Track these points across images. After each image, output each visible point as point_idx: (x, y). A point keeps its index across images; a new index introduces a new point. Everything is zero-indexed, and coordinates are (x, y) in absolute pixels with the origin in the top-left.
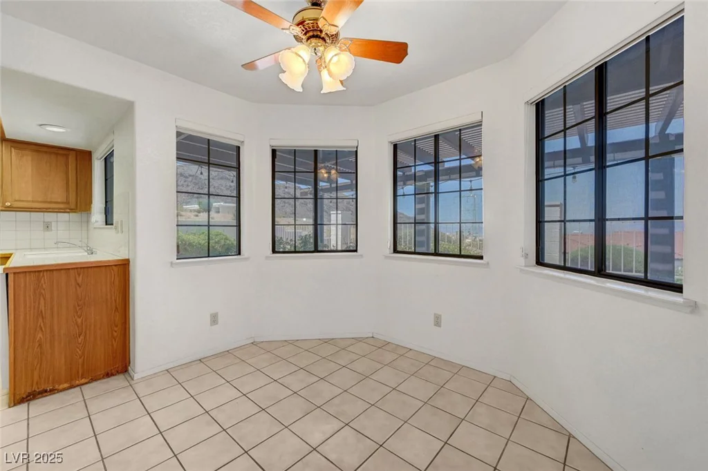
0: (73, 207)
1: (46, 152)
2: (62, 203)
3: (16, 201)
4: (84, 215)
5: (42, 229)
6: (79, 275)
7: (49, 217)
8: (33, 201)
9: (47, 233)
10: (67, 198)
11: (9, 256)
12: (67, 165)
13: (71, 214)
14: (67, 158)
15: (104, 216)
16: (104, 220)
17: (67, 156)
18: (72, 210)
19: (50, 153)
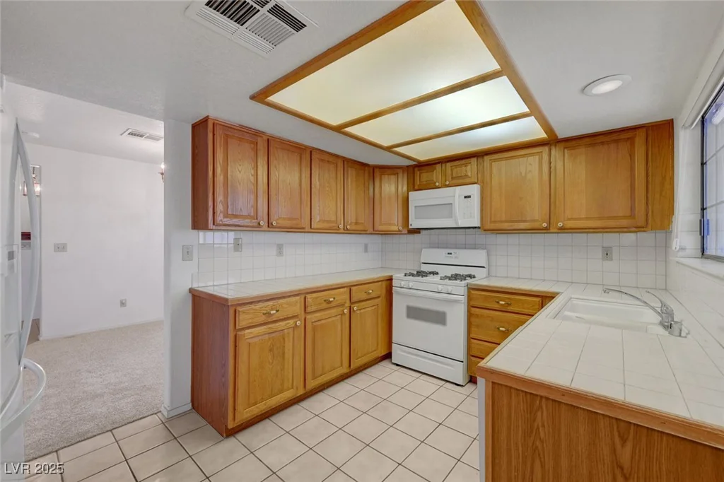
0: (641, 222)
1: (603, 143)
2: (625, 217)
3: (569, 219)
4: (660, 235)
5: (601, 256)
6: (624, 441)
7: (610, 239)
8: (587, 219)
9: (608, 264)
10: (632, 209)
11: (553, 296)
12: (632, 156)
13: (639, 234)
14: (633, 144)
15: (699, 237)
16: (699, 246)
17: (631, 141)
18: (639, 228)
19: (608, 143)
